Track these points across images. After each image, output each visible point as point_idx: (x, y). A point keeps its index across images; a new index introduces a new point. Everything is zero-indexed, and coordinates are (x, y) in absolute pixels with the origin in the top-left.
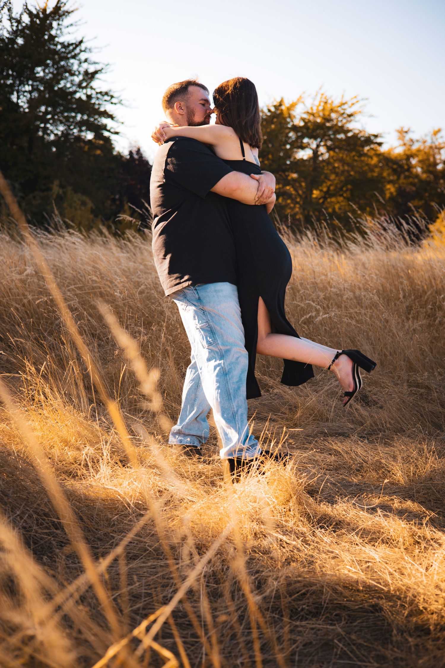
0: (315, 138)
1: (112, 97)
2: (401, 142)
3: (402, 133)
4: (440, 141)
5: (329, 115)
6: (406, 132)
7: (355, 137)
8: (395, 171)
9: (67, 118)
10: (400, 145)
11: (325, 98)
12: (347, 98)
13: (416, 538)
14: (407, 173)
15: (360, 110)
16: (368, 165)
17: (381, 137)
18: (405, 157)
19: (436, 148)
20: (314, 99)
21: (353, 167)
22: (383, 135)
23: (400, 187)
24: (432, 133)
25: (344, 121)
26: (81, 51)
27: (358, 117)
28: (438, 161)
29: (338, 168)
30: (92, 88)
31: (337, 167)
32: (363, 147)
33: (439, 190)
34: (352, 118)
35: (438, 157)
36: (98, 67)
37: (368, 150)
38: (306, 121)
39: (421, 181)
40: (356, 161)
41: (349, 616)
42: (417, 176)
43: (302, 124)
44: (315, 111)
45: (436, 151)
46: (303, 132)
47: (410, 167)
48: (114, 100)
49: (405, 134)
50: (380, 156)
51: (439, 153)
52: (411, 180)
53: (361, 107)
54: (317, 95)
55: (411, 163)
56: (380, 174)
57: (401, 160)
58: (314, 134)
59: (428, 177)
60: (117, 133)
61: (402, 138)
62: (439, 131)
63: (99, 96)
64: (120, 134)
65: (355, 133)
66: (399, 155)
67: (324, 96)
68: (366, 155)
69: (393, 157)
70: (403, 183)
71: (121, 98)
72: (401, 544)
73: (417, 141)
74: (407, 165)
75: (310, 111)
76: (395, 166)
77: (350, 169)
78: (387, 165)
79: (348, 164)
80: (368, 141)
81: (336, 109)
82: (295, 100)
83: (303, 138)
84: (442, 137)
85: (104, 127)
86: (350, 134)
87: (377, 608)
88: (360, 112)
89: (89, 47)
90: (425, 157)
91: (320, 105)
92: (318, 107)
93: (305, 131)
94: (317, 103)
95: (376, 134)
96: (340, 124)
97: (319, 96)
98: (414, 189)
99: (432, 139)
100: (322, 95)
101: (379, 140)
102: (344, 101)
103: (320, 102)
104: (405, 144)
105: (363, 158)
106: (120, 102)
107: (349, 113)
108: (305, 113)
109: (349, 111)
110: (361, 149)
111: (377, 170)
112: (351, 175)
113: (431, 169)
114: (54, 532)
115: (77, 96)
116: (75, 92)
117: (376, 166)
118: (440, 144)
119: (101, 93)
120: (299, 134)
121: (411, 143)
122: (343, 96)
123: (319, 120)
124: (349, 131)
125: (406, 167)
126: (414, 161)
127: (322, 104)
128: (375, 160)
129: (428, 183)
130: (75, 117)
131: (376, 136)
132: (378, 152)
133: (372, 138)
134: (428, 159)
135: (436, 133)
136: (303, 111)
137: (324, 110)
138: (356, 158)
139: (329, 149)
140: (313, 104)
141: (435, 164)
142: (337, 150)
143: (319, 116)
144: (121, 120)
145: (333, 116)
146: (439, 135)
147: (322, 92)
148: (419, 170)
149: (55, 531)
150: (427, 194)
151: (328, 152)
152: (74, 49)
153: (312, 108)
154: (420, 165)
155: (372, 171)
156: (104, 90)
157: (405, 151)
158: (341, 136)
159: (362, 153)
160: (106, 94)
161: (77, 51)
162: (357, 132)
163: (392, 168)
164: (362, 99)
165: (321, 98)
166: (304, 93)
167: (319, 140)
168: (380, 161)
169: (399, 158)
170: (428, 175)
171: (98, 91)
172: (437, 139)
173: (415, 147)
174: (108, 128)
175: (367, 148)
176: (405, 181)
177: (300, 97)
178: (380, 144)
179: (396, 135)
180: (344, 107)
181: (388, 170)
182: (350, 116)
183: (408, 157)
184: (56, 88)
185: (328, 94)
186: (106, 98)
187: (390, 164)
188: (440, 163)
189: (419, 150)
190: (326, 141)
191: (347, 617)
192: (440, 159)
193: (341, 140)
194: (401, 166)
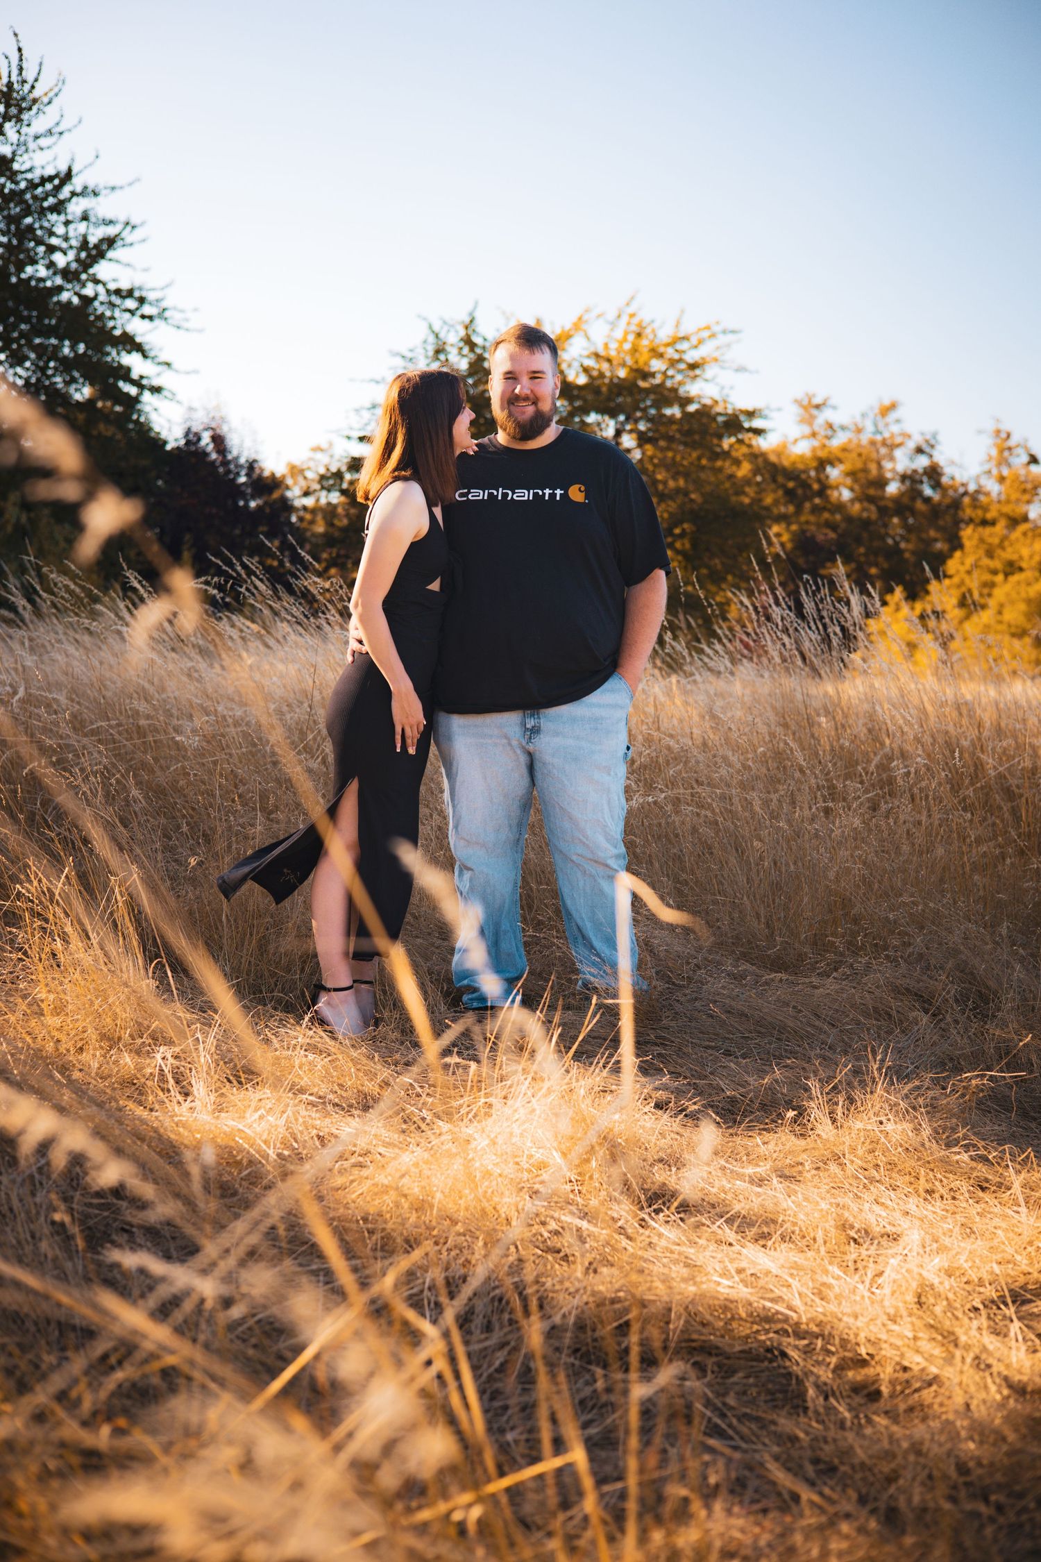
0: (613, 415)
1: (142, 300)
2: (807, 430)
3: (811, 407)
4: (895, 429)
5: (647, 364)
6: (818, 407)
7: (705, 414)
8: (790, 495)
9: (41, 351)
10: (803, 437)
11: (640, 325)
12: (687, 328)
13: (852, 1234)
14: (817, 501)
15: (715, 354)
16: (731, 477)
17: (761, 416)
18: (815, 464)
19: (884, 443)
20: (613, 325)
21: (698, 484)
22: (766, 412)
23: (803, 532)
24: (877, 411)
25: (679, 377)
26: (73, 194)
27: (710, 372)
28: (889, 475)
29: (665, 483)
30: (97, 282)
31: (660, 481)
32: (720, 437)
33: (890, 541)
34: (698, 372)
35: (888, 465)
36: (111, 231)
37: (731, 446)
38: (595, 373)
39: (849, 519)
40: (703, 468)
41: (720, 1365)
42: (840, 507)
43: (582, 380)
44: (613, 353)
45: (883, 451)
46: (585, 400)
47: (824, 488)
48: (147, 310)
49: (815, 412)
50: (757, 457)
51: (892, 459)
52: (826, 515)
53: (718, 348)
54: (619, 316)
55: (827, 477)
56: (757, 501)
57: (805, 471)
58: (612, 405)
59: (864, 509)
60: (156, 390)
61: (808, 420)
62: (893, 406)
63: (114, 299)
64: (165, 393)
65: (704, 406)
66: (802, 457)
67: (635, 321)
68: (726, 455)
69: (786, 463)
70: (807, 522)
71: (164, 304)
72: (820, 1241)
73: (843, 428)
74: (819, 481)
75: (602, 352)
76: (791, 484)
77: (691, 487)
78: (774, 480)
79: (686, 475)
80: (733, 424)
81: (662, 350)
82: (568, 326)
83: (587, 413)
84: (898, 421)
85: (124, 373)
86: (692, 408)
87: (776, 1354)
88: (716, 360)
89: (91, 186)
90: (859, 465)
91: (625, 340)
92: (621, 342)
93: (590, 397)
94: (619, 334)
95: (750, 408)
96: (669, 384)
97: (625, 319)
98: (832, 535)
99: (876, 425)
100: (632, 315)
101: (757, 423)
102: (681, 334)
103: (626, 333)
104: (814, 435)
105: (719, 463)
106: (162, 315)
107: (691, 361)
108: (588, 357)
109: (691, 356)
110: (715, 441)
111: (750, 491)
112: (692, 501)
113: (872, 492)
114: (114, 1204)
115: (65, 296)
116: (60, 289)
117: (748, 481)
118: (892, 436)
119: (118, 292)
120: (577, 404)
121: (830, 433)
122: (678, 325)
123: (622, 373)
124: (689, 401)
125: (816, 486)
126: (834, 473)
127: (631, 337)
128: (744, 470)
129: (866, 524)
130: (57, 348)
131: (751, 414)
132: (756, 450)
133: (742, 418)
134: (865, 470)
135: (888, 409)
136: (586, 353)
137: (635, 350)
138: (704, 462)
139: (643, 439)
140: (609, 336)
141: (881, 483)
142: (662, 443)
143: (624, 365)
144: (163, 357)
145: (657, 365)
146: (893, 416)
147: (630, 310)
148: (846, 495)
149: (115, 1201)
150: (862, 550)
151: (640, 446)
152: (58, 189)
153: (606, 346)
154: (849, 481)
155: (740, 492)
156: (125, 285)
157: (814, 450)
158: (674, 411)
159: (718, 450)
160: (130, 293)
161: (65, 193)
162: (708, 402)
163: (784, 486)
164: (724, 332)
165: (629, 323)
166: (587, 311)
167: (622, 418)
168: (756, 471)
169: (801, 466)
170: (866, 504)
171: (112, 286)
172: (887, 425)
173: (838, 441)
174: (135, 375)
175: (727, 442)
176: (812, 519)
177: (580, 318)
178: (758, 432)
179: (793, 411)
180: (679, 347)
181: (774, 491)
182: (693, 366)
183: (822, 464)
184: (14, 280)
185: (645, 316)
186: (130, 304)
187: (780, 479)
188: (893, 479)
189: (844, 450)
190: (636, 421)
191: (716, 1369)
192: (893, 470)
193: (671, 420)
194: (805, 485)
